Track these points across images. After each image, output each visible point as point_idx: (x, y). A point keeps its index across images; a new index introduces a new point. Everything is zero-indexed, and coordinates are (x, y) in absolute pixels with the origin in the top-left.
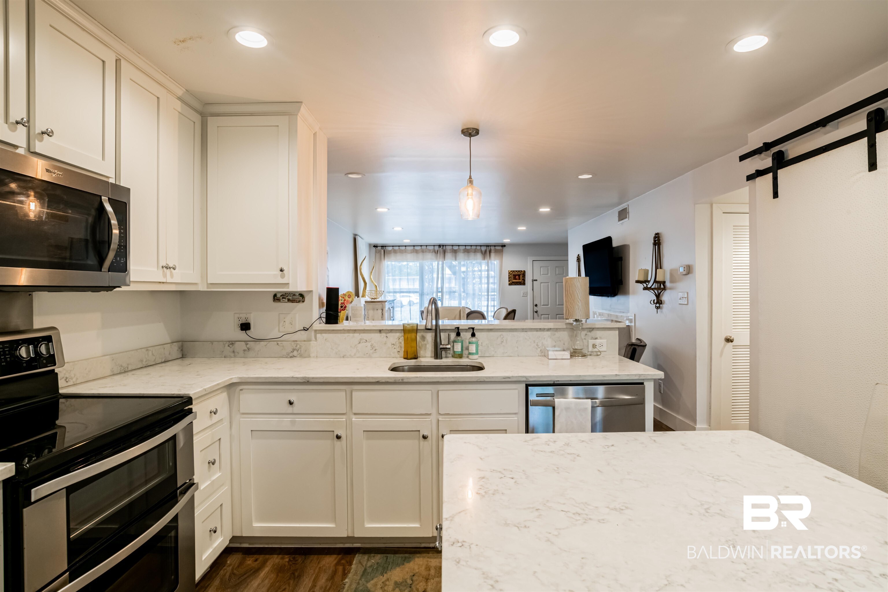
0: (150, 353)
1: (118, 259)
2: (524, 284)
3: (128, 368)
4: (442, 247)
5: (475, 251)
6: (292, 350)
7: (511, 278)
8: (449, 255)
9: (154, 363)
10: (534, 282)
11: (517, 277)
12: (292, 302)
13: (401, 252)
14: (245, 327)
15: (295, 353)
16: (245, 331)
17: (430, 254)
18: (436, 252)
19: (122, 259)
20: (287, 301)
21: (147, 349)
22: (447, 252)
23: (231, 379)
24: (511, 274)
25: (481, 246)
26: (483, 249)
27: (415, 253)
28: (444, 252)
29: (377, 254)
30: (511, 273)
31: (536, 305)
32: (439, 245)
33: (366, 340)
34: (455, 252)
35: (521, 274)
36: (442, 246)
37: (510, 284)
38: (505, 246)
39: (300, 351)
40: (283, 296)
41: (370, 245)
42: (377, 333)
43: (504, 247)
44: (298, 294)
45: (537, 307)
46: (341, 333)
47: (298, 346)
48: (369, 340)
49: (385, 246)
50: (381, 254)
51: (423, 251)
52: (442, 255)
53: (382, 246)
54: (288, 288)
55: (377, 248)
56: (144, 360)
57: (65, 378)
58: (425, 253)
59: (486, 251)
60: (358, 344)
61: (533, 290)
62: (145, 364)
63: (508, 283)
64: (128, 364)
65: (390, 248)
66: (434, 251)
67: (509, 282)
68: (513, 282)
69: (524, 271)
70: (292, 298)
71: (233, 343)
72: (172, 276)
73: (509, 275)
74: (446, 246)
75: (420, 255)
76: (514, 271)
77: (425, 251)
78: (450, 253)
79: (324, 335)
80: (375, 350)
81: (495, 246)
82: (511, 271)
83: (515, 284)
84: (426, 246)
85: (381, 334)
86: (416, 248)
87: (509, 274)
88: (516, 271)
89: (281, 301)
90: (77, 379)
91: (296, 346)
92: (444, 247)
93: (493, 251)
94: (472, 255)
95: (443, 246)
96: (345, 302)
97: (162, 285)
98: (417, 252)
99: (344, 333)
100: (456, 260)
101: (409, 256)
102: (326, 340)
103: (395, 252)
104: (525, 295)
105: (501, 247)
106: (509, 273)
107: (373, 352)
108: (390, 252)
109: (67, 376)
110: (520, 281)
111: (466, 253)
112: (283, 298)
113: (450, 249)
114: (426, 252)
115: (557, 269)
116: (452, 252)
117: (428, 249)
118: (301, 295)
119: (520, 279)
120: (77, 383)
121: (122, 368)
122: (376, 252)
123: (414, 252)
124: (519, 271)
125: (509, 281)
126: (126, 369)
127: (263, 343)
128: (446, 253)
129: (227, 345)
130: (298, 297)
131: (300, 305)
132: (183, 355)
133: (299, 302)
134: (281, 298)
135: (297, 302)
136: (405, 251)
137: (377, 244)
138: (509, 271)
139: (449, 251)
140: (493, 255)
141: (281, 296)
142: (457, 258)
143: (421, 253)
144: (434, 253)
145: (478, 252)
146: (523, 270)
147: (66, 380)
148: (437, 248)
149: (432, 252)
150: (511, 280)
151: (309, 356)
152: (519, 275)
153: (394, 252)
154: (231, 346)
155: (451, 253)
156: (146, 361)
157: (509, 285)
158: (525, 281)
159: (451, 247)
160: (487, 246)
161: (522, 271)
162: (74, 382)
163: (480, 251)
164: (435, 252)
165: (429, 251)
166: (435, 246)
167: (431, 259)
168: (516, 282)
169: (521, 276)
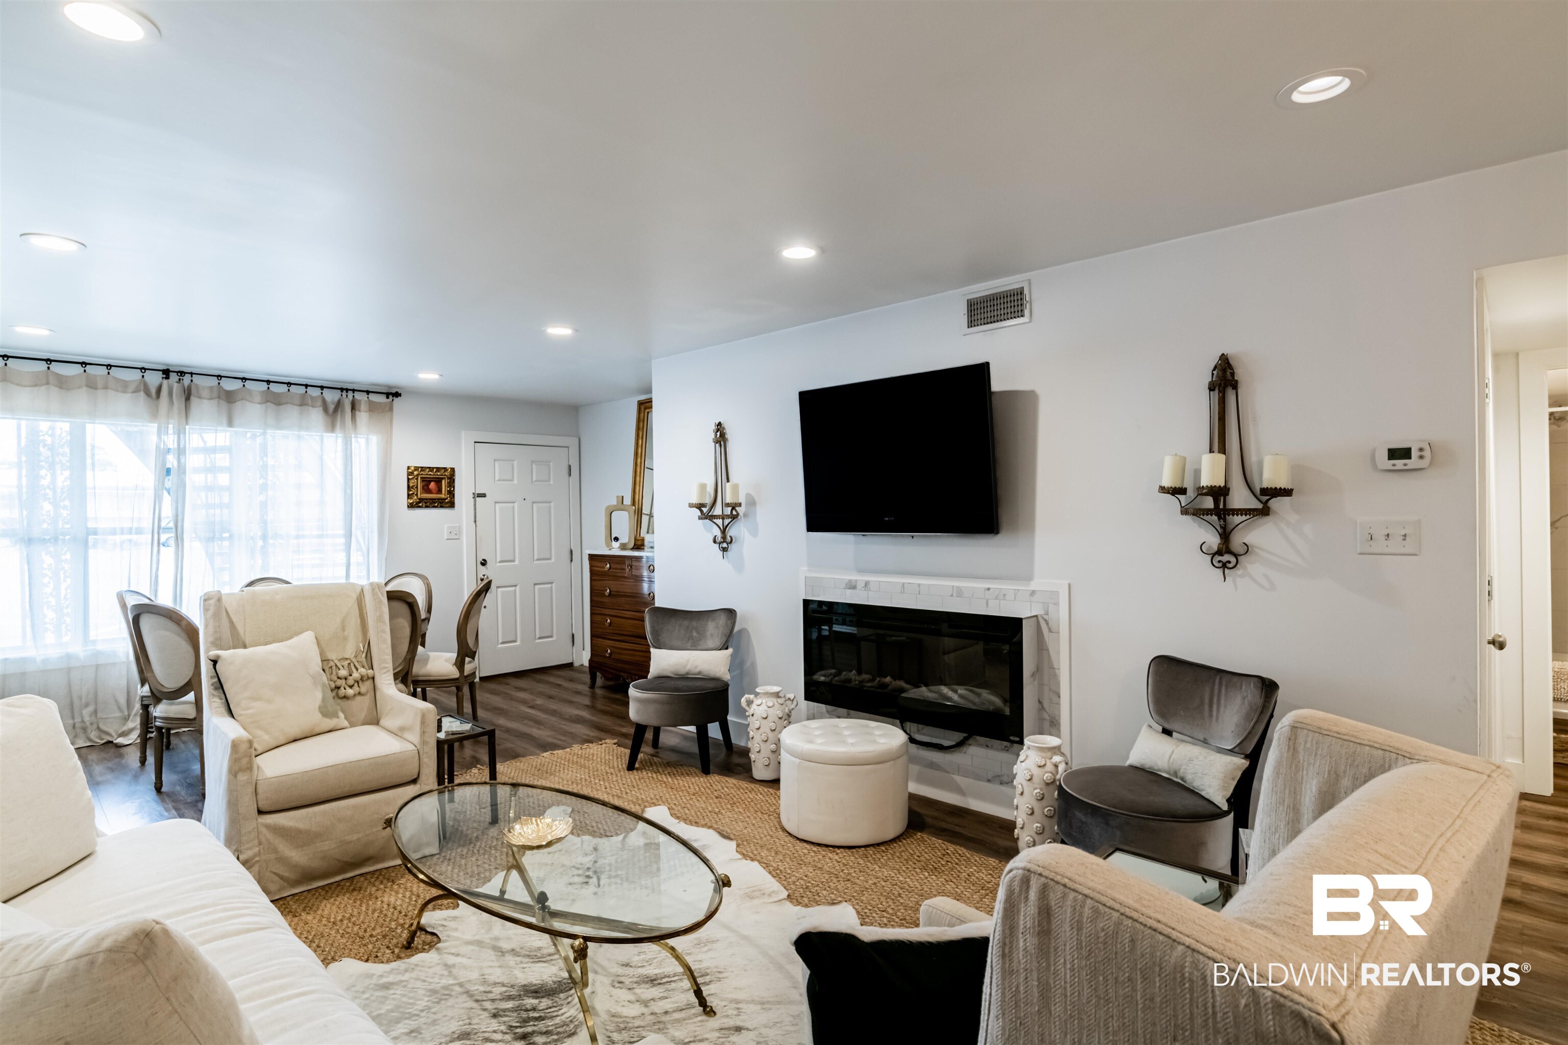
2: (452, 505)
4: (174, 377)
5: (303, 402)
7: (417, 487)
8: (203, 407)
10: (478, 499)
11: (432, 485)
17: (129, 395)
18: (153, 389)
22: (199, 397)
24: (417, 475)
25: (322, 387)
26: (331, 397)
27: (54, 389)
28: (188, 395)
30: (416, 473)
31: (484, 563)
32: (165, 368)
34: (229, 398)
35: (443, 478)
36: (177, 372)
37: (411, 506)
38: (397, 395)
43: (397, 397)
45: (487, 568)
51: (91, 385)
52: (179, 403)
58: (100, 392)
59: (339, 405)
61: (475, 521)
63: (404, 500)
66: (142, 388)
67: (408, 498)
68: (421, 500)
69: (453, 470)
73: (408, 479)
74: (191, 373)
75: (80, 396)
76: (423, 469)
77: (100, 384)
78: (211, 399)
81: (368, 392)
82: (416, 468)
84: (109, 366)
86: (55, 368)
88: (431, 469)
92: (187, 377)
93: (363, 406)
94: (292, 412)
95: (182, 373)
98: (63, 384)
100: (230, 424)
101: (26, 395)
104: (455, 536)
105: (385, 396)
106: (409, 474)
110: (443, 496)
111: (269, 404)
113: (211, 388)
114: (106, 387)
115: (534, 466)
116: (219, 398)
117: (116, 379)
119: (439, 491)
123: (46, 384)
124: (438, 469)
125: (409, 495)
128: (193, 399)
136: (6, 378)
138: (409, 468)
139: (205, 393)
140: (363, 416)
142: (236, 421)
143: (83, 390)
144: (142, 393)
145: (313, 406)
146: (448, 466)
148: (154, 379)
149: (136, 391)
152: (438, 481)
155: (216, 401)
157: (408, 507)
158: (453, 496)
159: (214, 381)
160: (342, 389)
161: (445, 469)
163: (319, 403)
164: (147, 393)
165: (124, 386)
166: (145, 369)
167: (132, 416)
168: (430, 499)
169: (443, 481)
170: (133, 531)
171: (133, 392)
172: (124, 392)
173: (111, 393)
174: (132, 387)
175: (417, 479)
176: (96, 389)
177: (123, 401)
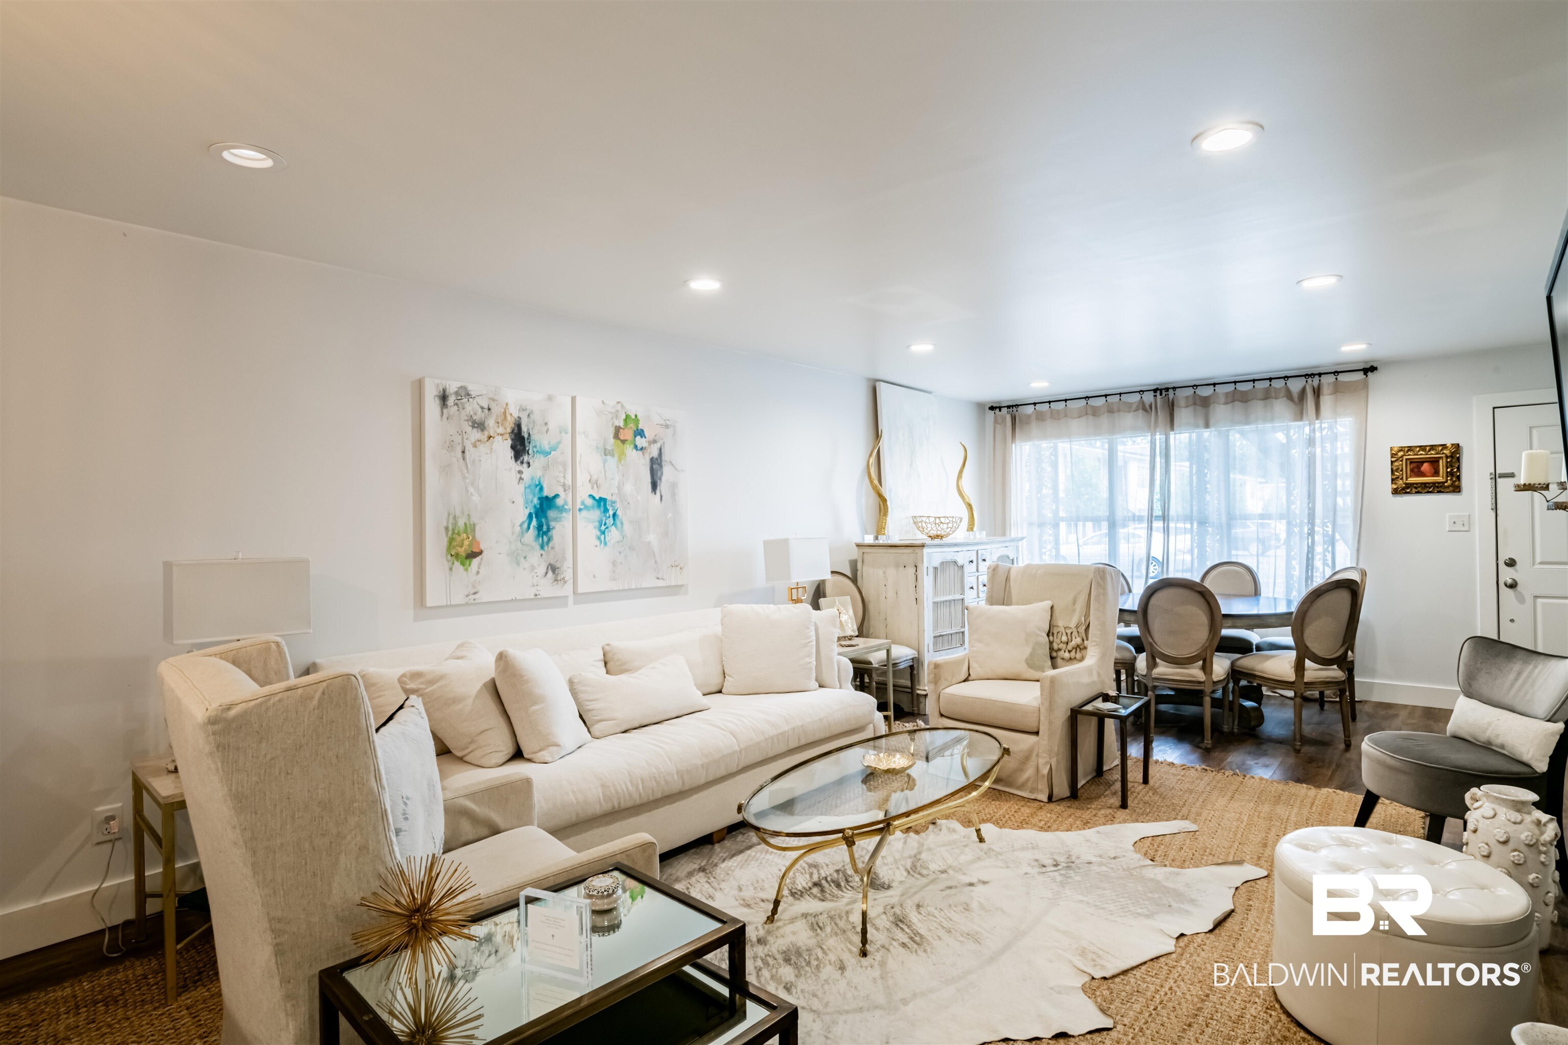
2: (1456, 489)
4: (1163, 393)
5: (1267, 396)
7: (1402, 470)
8: (1182, 415)
10: (1498, 480)
11: (1426, 467)
13: (1056, 416)
17: (1131, 414)
18: (1148, 407)
22: (1179, 407)
24: (1402, 457)
25: (1286, 378)
26: (1295, 386)
27: (1091, 417)
28: (1171, 407)
29: (998, 426)
30: (1401, 454)
31: (1510, 563)
32: (1155, 387)
34: (1205, 403)
35: (1442, 458)
36: (1165, 389)
37: (1396, 492)
38: (1373, 369)
41: (981, 407)
43: (1372, 371)
45: (1515, 570)
49: (1017, 406)
50: (1005, 424)
51: (1111, 410)
52: (1162, 416)
53: (1008, 407)
55: (1000, 411)
58: (1116, 414)
59: (1303, 392)
61: (1494, 509)
63: (1389, 487)
65: (1030, 410)
66: (1141, 406)
67: (1392, 483)
68: (1410, 485)
69: (1457, 447)
73: (1392, 462)
74: (1174, 388)
75: (1105, 419)
76: (1410, 449)
77: (1115, 409)
78: (1187, 407)
81: (1336, 373)
82: (1401, 449)
83: (1419, 489)
84: (1120, 394)
86: (1092, 402)
87: (1392, 457)
88: (1422, 448)
92: (1171, 392)
93: (1326, 390)
94: (1258, 407)
95: (1167, 389)
98: (1095, 412)
100: (1207, 426)
101: (1075, 424)
103: (1040, 417)
104: (1463, 526)
105: (1362, 373)
106: (1393, 455)
108: (1027, 420)
110: (1440, 479)
111: (1237, 403)
113: (1187, 397)
114: (1119, 411)
116: (1195, 404)
117: (1124, 403)
119: (1436, 473)
122: (996, 421)
123: (1087, 414)
124: (1432, 447)
125: (1393, 480)
128: (1176, 409)
136: (1066, 415)
137: (999, 402)
138: (1391, 449)
139: (1182, 403)
140: (1326, 400)
142: (1212, 421)
143: (1106, 414)
144: (1141, 411)
145: (1276, 398)
146: (1449, 442)
148: (1148, 398)
149: (1137, 410)
150: (1402, 479)
152: (1434, 462)
153: (1037, 419)
155: (1191, 409)
157: (1393, 493)
158: (1459, 478)
159: (1190, 391)
160: (1307, 376)
161: (1444, 446)
163: (1283, 393)
164: (1145, 409)
165: (1129, 407)
166: (1143, 391)
167: (1135, 429)
168: (1422, 484)
169: (1441, 462)
170: (1136, 518)
171: (1135, 411)
172: (1129, 412)
173: (1122, 413)
174: (1134, 407)
175: (1402, 461)
176: (1113, 412)
177: (1129, 419)
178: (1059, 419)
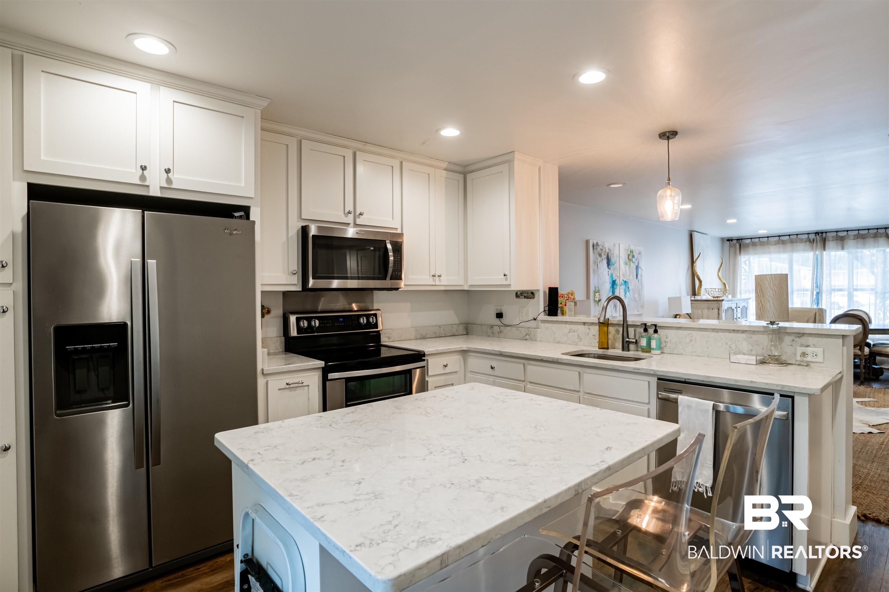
0: (442, 329)
1: (397, 273)
3: (426, 336)
4: (820, 234)
5: (876, 236)
6: (525, 335)
8: (830, 244)
9: (445, 336)
12: (527, 298)
13: (762, 244)
14: (500, 315)
15: (528, 337)
16: (499, 319)
17: (803, 244)
18: (812, 241)
19: (399, 273)
20: (524, 298)
21: (440, 326)
22: (829, 241)
23: (462, 347)
27: (781, 245)
28: (824, 241)
29: (731, 248)
32: (815, 232)
33: (574, 330)
34: (842, 239)
36: (821, 233)
39: (531, 335)
40: (521, 294)
41: (723, 240)
42: (582, 325)
44: (530, 292)
46: (557, 324)
47: (529, 332)
48: (576, 330)
49: (742, 239)
50: (736, 248)
51: (792, 242)
52: (820, 244)
53: (737, 240)
54: (511, 288)
55: (732, 241)
56: (438, 333)
57: (388, 337)
58: (795, 244)
60: (569, 333)
62: (437, 335)
64: (426, 334)
65: (748, 241)
66: (808, 240)
70: (527, 295)
71: (492, 327)
72: (440, 281)
74: (826, 232)
75: (789, 246)
77: (794, 241)
78: (833, 241)
79: (545, 324)
80: (581, 339)
84: (797, 235)
85: (585, 326)
86: (781, 238)
89: (520, 297)
90: (395, 339)
91: (528, 332)
92: (824, 235)
94: (870, 241)
95: (822, 233)
96: (569, 298)
97: (434, 286)
98: (784, 243)
99: (559, 324)
100: (843, 248)
101: (772, 248)
102: (547, 328)
103: (754, 244)
107: (579, 341)
108: (747, 245)
109: (389, 336)
111: (859, 239)
112: (521, 295)
113: (833, 236)
114: (796, 242)
116: (837, 240)
117: (800, 239)
118: (532, 293)
120: (395, 340)
121: (422, 336)
122: (730, 246)
123: (779, 243)
126: (425, 337)
127: (509, 328)
128: (827, 243)
129: (489, 328)
130: (530, 294)
131: (532, 301)
132: (467, 333)
133: (531, 298)
134: (520, 295)
135: (530, 299)
136: (768, 243)
137: (732, 238)
139: (831, 239)
141: (520, 293)
143: (790, 243)
144: (808, 242)
145: (880, 238)
147: (388, 338)
148: (812, 236)
149: (806, 242)
151: (536, 340)
153: (752, 245)
154: (491, 328)
155: (835, 241)
156: (438, 334)
159: (835, 234)
162: (393, 340)
163: (884, 235)
164: (810, 241)
165: (802, 241)
166: (809, 234)
167: (804, 250)
170: (805, 290)
172: (802, 243)
173: (798, 244)
174: (805, 240)
176: (793, 243)
177: (801, 246)
178: (764, 245)
